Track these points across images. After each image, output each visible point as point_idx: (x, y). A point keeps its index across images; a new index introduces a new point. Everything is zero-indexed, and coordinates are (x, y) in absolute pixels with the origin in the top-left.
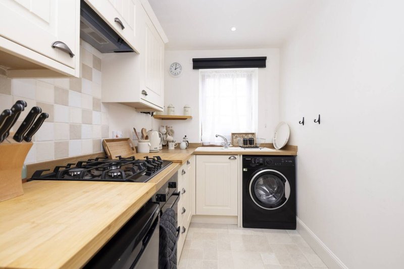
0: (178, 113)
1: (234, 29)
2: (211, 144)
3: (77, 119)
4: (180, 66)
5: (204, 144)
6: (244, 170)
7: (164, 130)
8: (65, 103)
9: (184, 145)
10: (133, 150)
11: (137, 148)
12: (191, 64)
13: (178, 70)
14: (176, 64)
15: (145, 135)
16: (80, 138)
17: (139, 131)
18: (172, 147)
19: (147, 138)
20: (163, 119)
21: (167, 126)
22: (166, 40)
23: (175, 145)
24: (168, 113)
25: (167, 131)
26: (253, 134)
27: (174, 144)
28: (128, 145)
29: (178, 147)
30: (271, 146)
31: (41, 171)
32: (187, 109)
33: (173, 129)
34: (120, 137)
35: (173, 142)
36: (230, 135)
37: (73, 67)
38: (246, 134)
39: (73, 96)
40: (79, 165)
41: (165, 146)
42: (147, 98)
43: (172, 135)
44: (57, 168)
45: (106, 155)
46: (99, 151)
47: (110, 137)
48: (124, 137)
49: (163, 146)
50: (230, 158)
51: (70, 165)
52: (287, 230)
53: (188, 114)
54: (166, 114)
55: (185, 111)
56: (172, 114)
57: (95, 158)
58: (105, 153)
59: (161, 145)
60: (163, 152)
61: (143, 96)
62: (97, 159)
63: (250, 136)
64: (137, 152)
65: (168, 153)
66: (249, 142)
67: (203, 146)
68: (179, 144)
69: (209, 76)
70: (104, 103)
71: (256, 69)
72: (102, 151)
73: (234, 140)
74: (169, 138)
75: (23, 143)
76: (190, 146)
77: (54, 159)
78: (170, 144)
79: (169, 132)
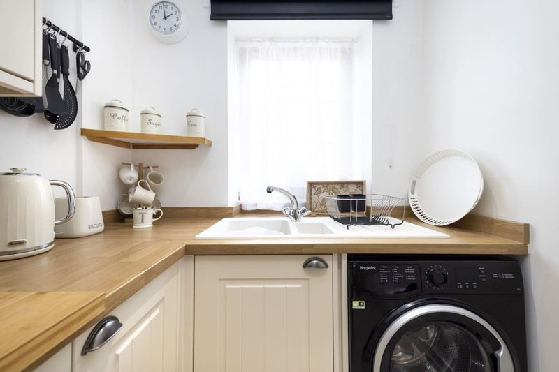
0: (170, 128)
2: (260, 207)
4: (178, 11)
5: (245, 208)
6: (356, 305)
13: (172, 20)
14: (166, 4)
20: (136, 146)
21: (140, 166)
23: (154, 216)
24: (142, 128)
25: (140, 178)
26: (360, 184)
27: (152, 212)
32: (194, 120)
36: (305, 186)
38: (343, 184)
53: (200, 132)
55: (191, 125)
56: (154, 132)
63: (352, 190)
73: (315, 198)
74: (144, 195)
78: (137, 215)
79: (147, 177)
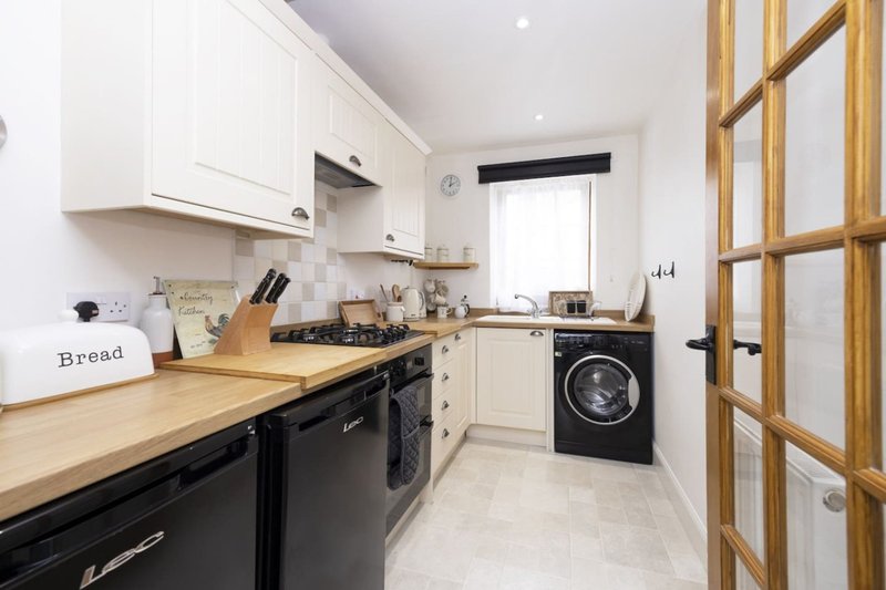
0: (455, 259)
1: (539, 117)
2: (512, 310)
3: (310, 277)
4: (458, 181)
5: (502, 311)
6: (557, 354)
7: (431, 287)
8: (298, 260)
9: (461, 311)
10: (379, 316)
11: (385, 315)
12: (476, 175)
13: (455, 187)
14: (451, 177)
15: (397, 296)
16: (312, 299)
17: (388, 288)
18: (442, 313)
19: (399, 299)
20: (431, 268)
21: (436, 281)
22: (427, 150)
23: (448, 312)
24: (438, 258)
25: (437, 288)
26: (588, 293)
27: (446, 309)
28: (373, 309)
29: (452, 314)
30: (619, 315)
31: (279, 334)
32: (469, 252)
33: (446, 284)
34: (361, 298)
35: (446, 305)
36: (547, 295)
37: (308, 228)
38: (575, 293)
39: (306, 249)
40: (313, 330)
41: (432, 314)
42: (394, 244)
43: (444, 295)
44: (292, 332)
45: (342, 323)
46: (334, 316)
47: (348, 298)
48: (367, 299)
49: (428, 312)
50: (532, 334)
51: (303, 330)
52: (634, 464)
53: (472, 260)
54: (435, 261)
55: (465, 254)
56: (444, 261)
57: (329, 324)
58: (342, 318)
59: (424, 311)
60: (428, 321)
61: (389, 243)
62: (332, 325)
63: (582, 297)
64: (385, 319)
65: (436, 322)
66: (577, 306)
67: (499, 313)
68: (454, 309)
69: (509, 192)
70: (340, 254)
71: (593, 177)
72: (338, 316)
73: (554, 303)
74: (440, 299)
75: (272, 304)
76: (471, 312)
77: (287, 323)
78: (440, 309)
79: (441, 289)
